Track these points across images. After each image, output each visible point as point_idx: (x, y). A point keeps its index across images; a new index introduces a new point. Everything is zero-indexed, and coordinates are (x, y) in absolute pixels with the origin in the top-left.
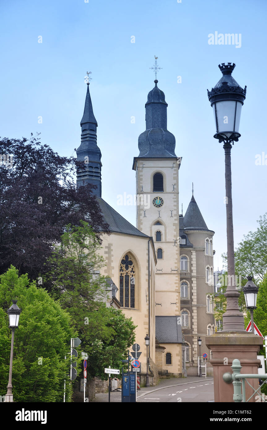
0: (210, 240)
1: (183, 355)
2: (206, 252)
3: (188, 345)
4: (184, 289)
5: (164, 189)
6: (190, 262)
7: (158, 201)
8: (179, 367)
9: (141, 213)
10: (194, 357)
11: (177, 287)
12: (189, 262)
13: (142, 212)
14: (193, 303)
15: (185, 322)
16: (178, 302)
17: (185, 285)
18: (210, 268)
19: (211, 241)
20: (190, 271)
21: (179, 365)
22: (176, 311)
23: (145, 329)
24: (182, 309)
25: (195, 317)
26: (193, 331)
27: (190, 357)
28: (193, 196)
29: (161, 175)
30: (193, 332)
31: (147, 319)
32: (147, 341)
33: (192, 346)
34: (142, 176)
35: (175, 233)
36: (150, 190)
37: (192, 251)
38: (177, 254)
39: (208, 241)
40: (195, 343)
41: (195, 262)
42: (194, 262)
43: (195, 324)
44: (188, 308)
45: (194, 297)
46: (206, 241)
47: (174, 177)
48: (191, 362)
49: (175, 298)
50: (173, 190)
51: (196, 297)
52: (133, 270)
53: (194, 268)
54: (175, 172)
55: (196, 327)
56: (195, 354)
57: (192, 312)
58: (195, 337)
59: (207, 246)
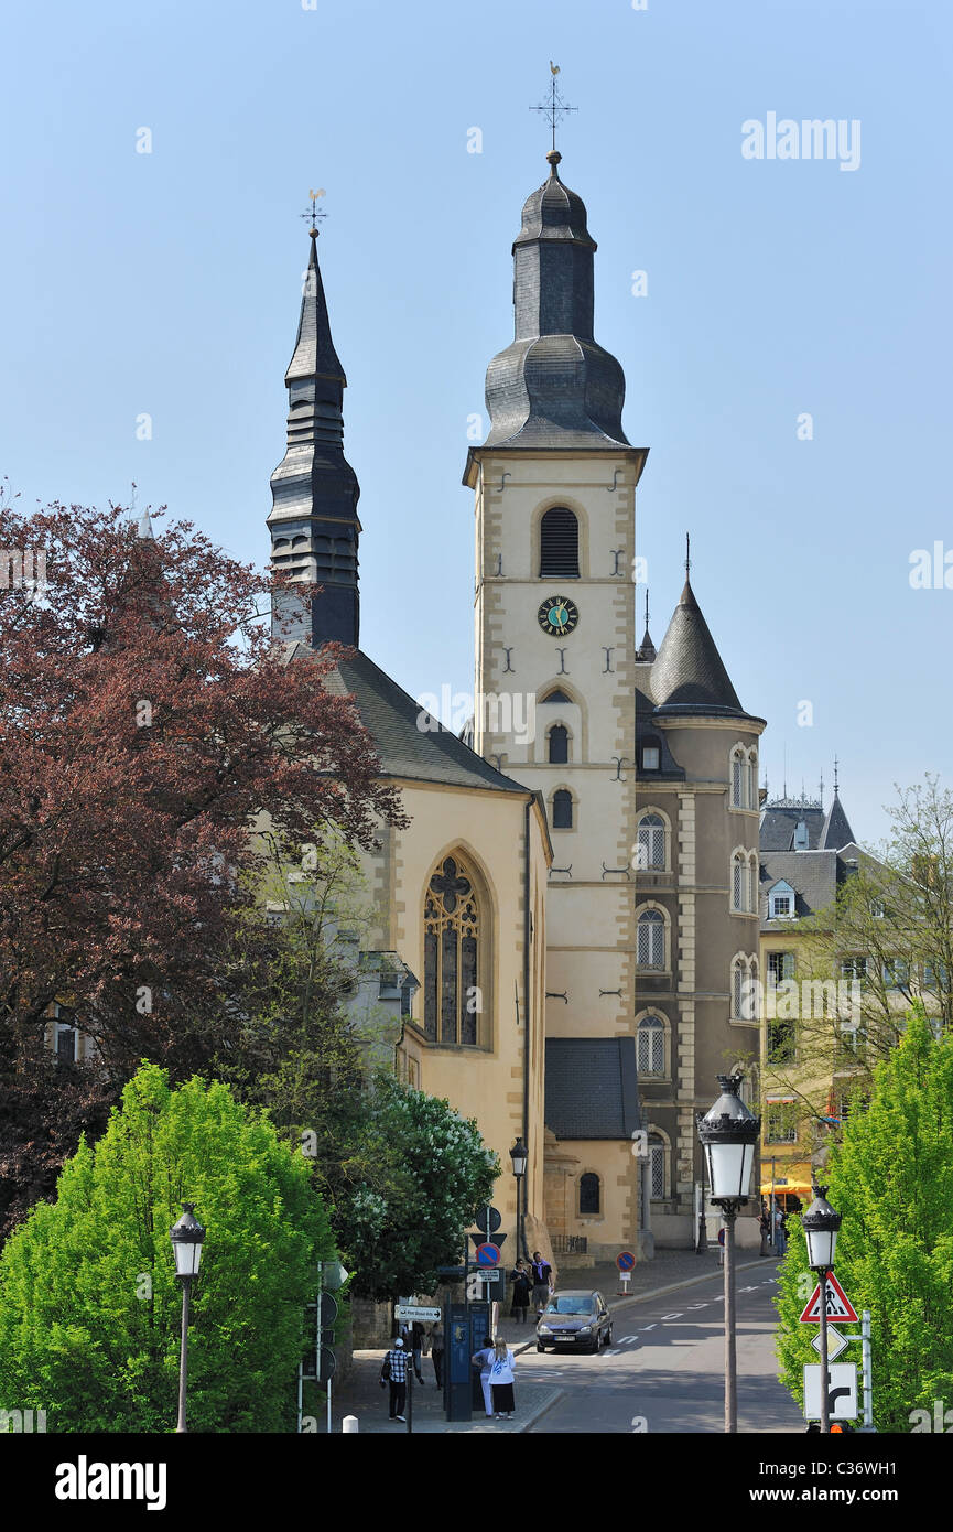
0: (747, 753)
1: (643, 1182)
2: (732, 797)
3: (661, 1138)
4: (651, 935)
5: (580, 566)
6: (675, 836)
7: (558, 615)
8: (627, 1224)
9: (493, 656)
10: (680, 1181)
11: (622, 932)
12: (668, 836)
13: (500, 656)
14: (682, 987)
15: (651, 1055)
16: (628, 985)
17: (655, 919)
18: (747, 858)
19: (753, 758)
20: (672, 869)
21: (625, 1217)
22: (620, 1019)
23: (512, 1116)
24: (643, 1009)
25: (689, 1039)
26: (680, 1087)
27: (668, 1180)
28: (688, 584)
29: (571, 513)
30: (681, 1094)
31: (520, 1082)
32: (519, 1161)
33: (674, 1143)
34: (498, 516)
35: (621, 731)
36: (529, 571)
37: (680, 796)
38: (625, 811)
39: (742, 758)
40: (685, 1133)
41: (692, 837)
42: (688, 836)
43: (689, 1062)
44: (661, 1006)
45: (688, 966)
46: (733, 759)
47: (617, 523)
48: (671, 1201)
49: (616, 971)
50: (613, 571)
51: (692, 966)
52: (473, 912)
53: (688, 859)
54: (624, 504)
55: (691, 1072)
56: (686, 1169)
57: (676, 1018)
58: (685, 1111)
59: (736, 776)
